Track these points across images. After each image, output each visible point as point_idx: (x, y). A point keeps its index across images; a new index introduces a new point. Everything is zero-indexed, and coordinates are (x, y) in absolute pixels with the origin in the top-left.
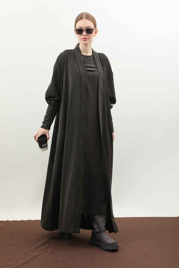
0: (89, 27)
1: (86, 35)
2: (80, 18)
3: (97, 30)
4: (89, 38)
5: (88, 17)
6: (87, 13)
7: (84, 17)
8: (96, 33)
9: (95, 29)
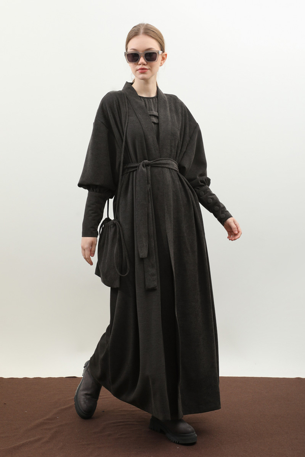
0: (149, 49)
1: (145, 63)
2: (134, 33)
3: (166, 55)
4: (150, 68)
5: (149, 31)
6: (147, 25)
7: (142, 31)
8: (163, 59)
9: (161, 52)
